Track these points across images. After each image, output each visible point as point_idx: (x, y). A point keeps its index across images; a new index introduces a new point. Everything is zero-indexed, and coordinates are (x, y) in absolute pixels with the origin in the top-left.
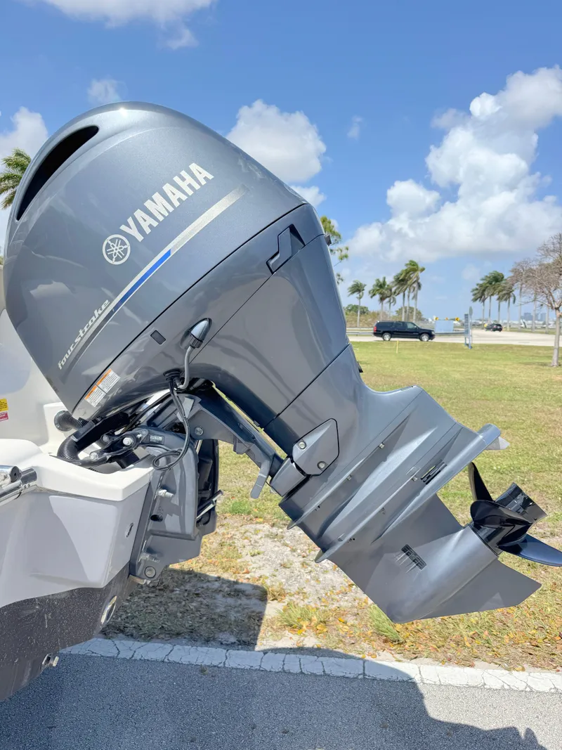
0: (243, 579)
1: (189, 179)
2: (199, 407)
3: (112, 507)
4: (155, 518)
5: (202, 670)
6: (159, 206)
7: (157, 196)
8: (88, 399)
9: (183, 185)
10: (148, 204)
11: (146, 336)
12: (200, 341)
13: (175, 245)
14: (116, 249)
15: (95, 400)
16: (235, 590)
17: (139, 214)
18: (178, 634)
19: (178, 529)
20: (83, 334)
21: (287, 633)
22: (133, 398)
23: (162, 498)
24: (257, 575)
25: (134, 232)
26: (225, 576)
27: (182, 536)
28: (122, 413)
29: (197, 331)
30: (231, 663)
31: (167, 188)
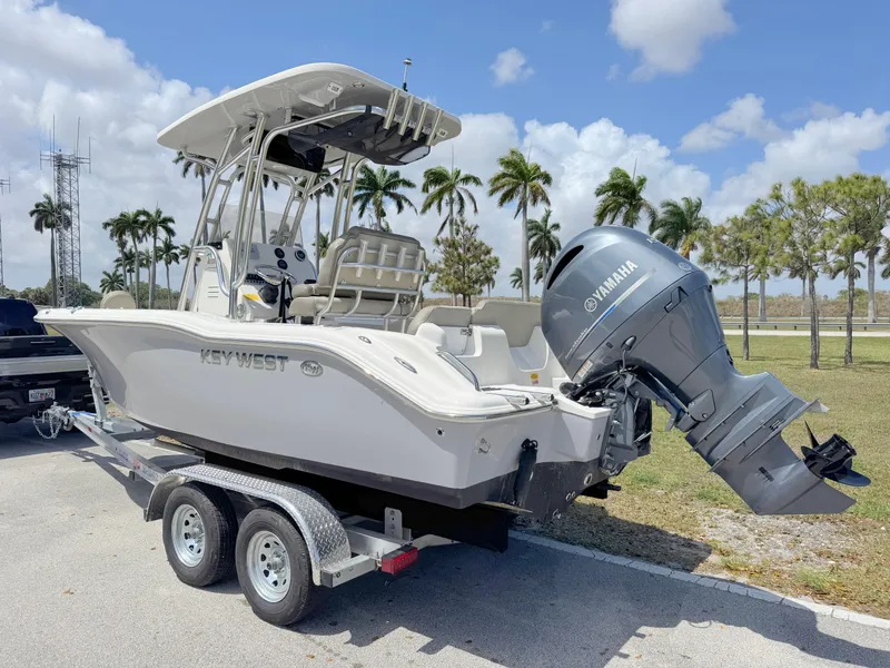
0: (697, 538)
1: (625, 269)
2: (635, 380)
3: (589, 422)
4: (612, 436)
5: (652, 575)
6: (610, 284)
7: (609, 279)
8: (579, 374)
9: (622, 272)
10: (605, 283)
11: (604, 344)
12: (630, 347)
13: (617, 302)
14: (591, 305)
15: (582, 374)
16: (689, 544)
17: (601, 288)
18: (638, 556)
19: (622, 443)
20: (576, 344)
21: (725, 571)
22: (603, 374)
23: (616, 425)
24: (711, 539)
25: (598, 296)
26: (682, 535)
27: (625, 447)
28: (598, 382)
29: (628, 342)
30: (673, 576)
31: (615, 275)
